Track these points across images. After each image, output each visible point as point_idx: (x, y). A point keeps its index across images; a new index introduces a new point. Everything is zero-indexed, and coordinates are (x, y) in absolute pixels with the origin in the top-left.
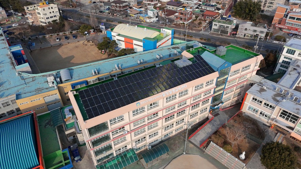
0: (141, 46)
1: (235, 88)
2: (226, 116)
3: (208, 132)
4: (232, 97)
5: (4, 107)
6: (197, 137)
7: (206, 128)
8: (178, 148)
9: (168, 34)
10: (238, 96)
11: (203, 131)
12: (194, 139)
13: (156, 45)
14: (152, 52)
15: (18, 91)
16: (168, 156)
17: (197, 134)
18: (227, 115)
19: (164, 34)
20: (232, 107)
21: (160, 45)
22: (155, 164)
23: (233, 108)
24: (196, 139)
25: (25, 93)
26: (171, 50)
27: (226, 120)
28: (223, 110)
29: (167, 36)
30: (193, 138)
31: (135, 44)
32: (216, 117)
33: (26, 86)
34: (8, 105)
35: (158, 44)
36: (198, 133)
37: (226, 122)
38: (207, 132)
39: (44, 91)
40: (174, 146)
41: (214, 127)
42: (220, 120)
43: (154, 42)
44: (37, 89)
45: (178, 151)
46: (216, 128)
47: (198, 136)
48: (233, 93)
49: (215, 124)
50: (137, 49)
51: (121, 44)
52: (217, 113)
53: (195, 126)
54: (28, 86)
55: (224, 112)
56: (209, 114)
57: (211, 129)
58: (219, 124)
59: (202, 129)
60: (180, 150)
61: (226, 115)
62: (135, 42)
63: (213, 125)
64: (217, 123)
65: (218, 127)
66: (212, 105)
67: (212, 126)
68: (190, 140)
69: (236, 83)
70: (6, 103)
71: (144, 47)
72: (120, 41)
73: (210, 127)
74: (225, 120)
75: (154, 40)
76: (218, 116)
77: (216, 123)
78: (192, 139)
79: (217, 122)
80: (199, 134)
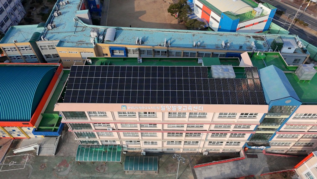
0: (218, 22)
1: (301, 135)
2: (266, 165)
3: (224, 173)
4: (293, 144)
5: (50, 49)
6: (205, 171)
7: (224, 166)
8: (174, 171)
9: (265, 15)
10: (305, 146)
11: (219, 167)
12: (200, 171)
13: (237, 25)
14: (222, 35)
15: (65, 38)
16: (157, 174)
17: (208, 166)
18: (268, 163)
19: (257, 13)
20: (287, 156)
21: (244, 27)
22: (137, 175)
23: (288, 158)
24: (203, 172)
25: (68, 42)
26: (249, 39)
27: (262, 170)
28: (266, 154)
29: (262, 15)
30: (200, 169)
31: (212, 17)
32: (249, 160)
33: (73, 34)
34: (53, 49)
35: (240, 25)
36: (211, 166)
37: (259, 174)
38: (222, 172)
39: (83, 45)
40: (172, 165)
41: (236, 171)
42: (251, 166)
43: (234, 21)
44: (80, 41)
45: (172, 175)
46: (238, 174)
47: (208, 171)
48: (297, 140)
49: (240, 167)
50: (212, 24)
51: (198, 11)
52: (255, 154)
53: (214, 155)
54: (75, 35)
55: (268, 158)
56: (242, 151)
57: (230, 171)
58: (246, 169)
59: (219, 165)
60: (174, 175)
61: (266, 163)
62: (213, 14)
63: (237, 168)
64: (244, 168)
65: (243, 173)
66: (248, 142)
67: (235, 167)
68: (195, 169)
69: (306, 130)
70: (52, 46)
71: (221, 23)
72: (198, 8)
73: (232, 168)
74: (259, 169)
75: (235, 18)
76: (254, 159)
77: (243, 166)
78: (198, 171)
79: (245, 166)
80: (211, 168)
